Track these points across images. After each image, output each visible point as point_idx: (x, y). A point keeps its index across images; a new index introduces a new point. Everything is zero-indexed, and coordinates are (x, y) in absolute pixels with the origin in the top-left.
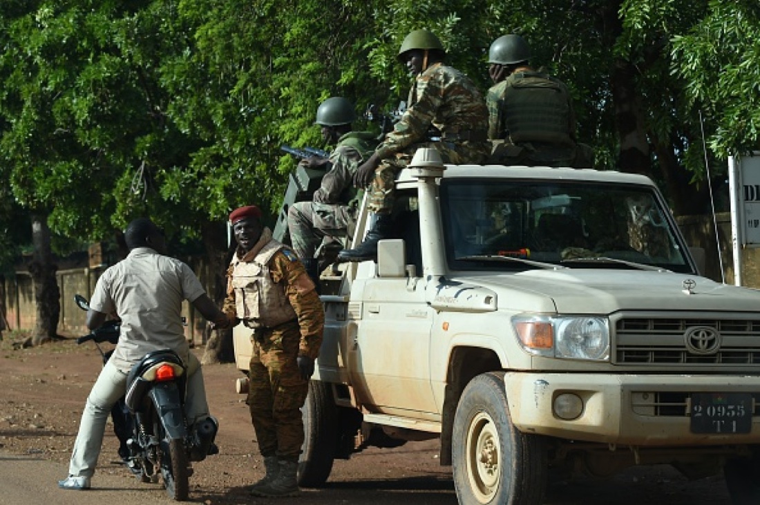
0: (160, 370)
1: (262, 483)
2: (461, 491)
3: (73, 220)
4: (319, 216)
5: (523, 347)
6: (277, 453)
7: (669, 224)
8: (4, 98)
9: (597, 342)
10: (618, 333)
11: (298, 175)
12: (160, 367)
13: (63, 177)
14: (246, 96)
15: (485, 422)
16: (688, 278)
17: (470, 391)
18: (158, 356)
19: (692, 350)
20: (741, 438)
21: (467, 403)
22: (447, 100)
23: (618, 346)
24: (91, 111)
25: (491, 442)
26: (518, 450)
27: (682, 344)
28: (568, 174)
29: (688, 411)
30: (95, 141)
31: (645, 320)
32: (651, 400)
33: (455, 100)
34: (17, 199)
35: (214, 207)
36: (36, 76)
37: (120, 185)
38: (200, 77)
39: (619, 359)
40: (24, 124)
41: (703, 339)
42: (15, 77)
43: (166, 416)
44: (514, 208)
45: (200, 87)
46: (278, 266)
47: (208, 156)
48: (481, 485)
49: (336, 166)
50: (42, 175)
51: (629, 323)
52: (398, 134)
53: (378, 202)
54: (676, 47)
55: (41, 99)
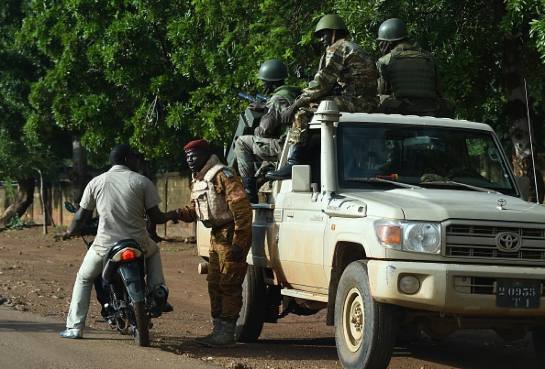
0: (125, 254)
1: (210, 336)
2: (339, 343)
3: (100, 141)
4: (258, 146)
5: (381, 243)
6: (221, 316)
7: (502, 159)
8: (49, 43)
9: (432, 241)
10: (447, 235)
11: (246, 115)
12: (125, 251)
13: (93, 106)
14: (230, 50)
15: (355, 295)
16: (502, 198)
17: (346, 273)
18: (124, 243)
19: (501, 248)
20: (533, 311)
21: (344, 282)
22: (348, 66)
23: (447, 244)
24: (116, 56)
25: (359, 309)
26: (375, 315)
27: (494, 245)
28: (430, 121)
29: (495, 291)
30: (118, 79)
31: (468, 226)
32: (468, 283)
33: (353, 66)
34: (57, 123)
35: (206, 134)
36: (74, 27)
37: (138, 115)
38: (198, 34)
39: (447, 253)
40: (64, 64)
41: (510, 241)
42: (58, 27)
43: (130, 286)
44: (396, 145)
45: (197, 42)
46: (219, 181)
47: (204, 94)
48: (352, 339)
49: (271, 111)
50: (77, 105)
51: (455, 228)
52: (311, 89)
53: (295, 138)
54: (533, 28)
55: (77, 45)
